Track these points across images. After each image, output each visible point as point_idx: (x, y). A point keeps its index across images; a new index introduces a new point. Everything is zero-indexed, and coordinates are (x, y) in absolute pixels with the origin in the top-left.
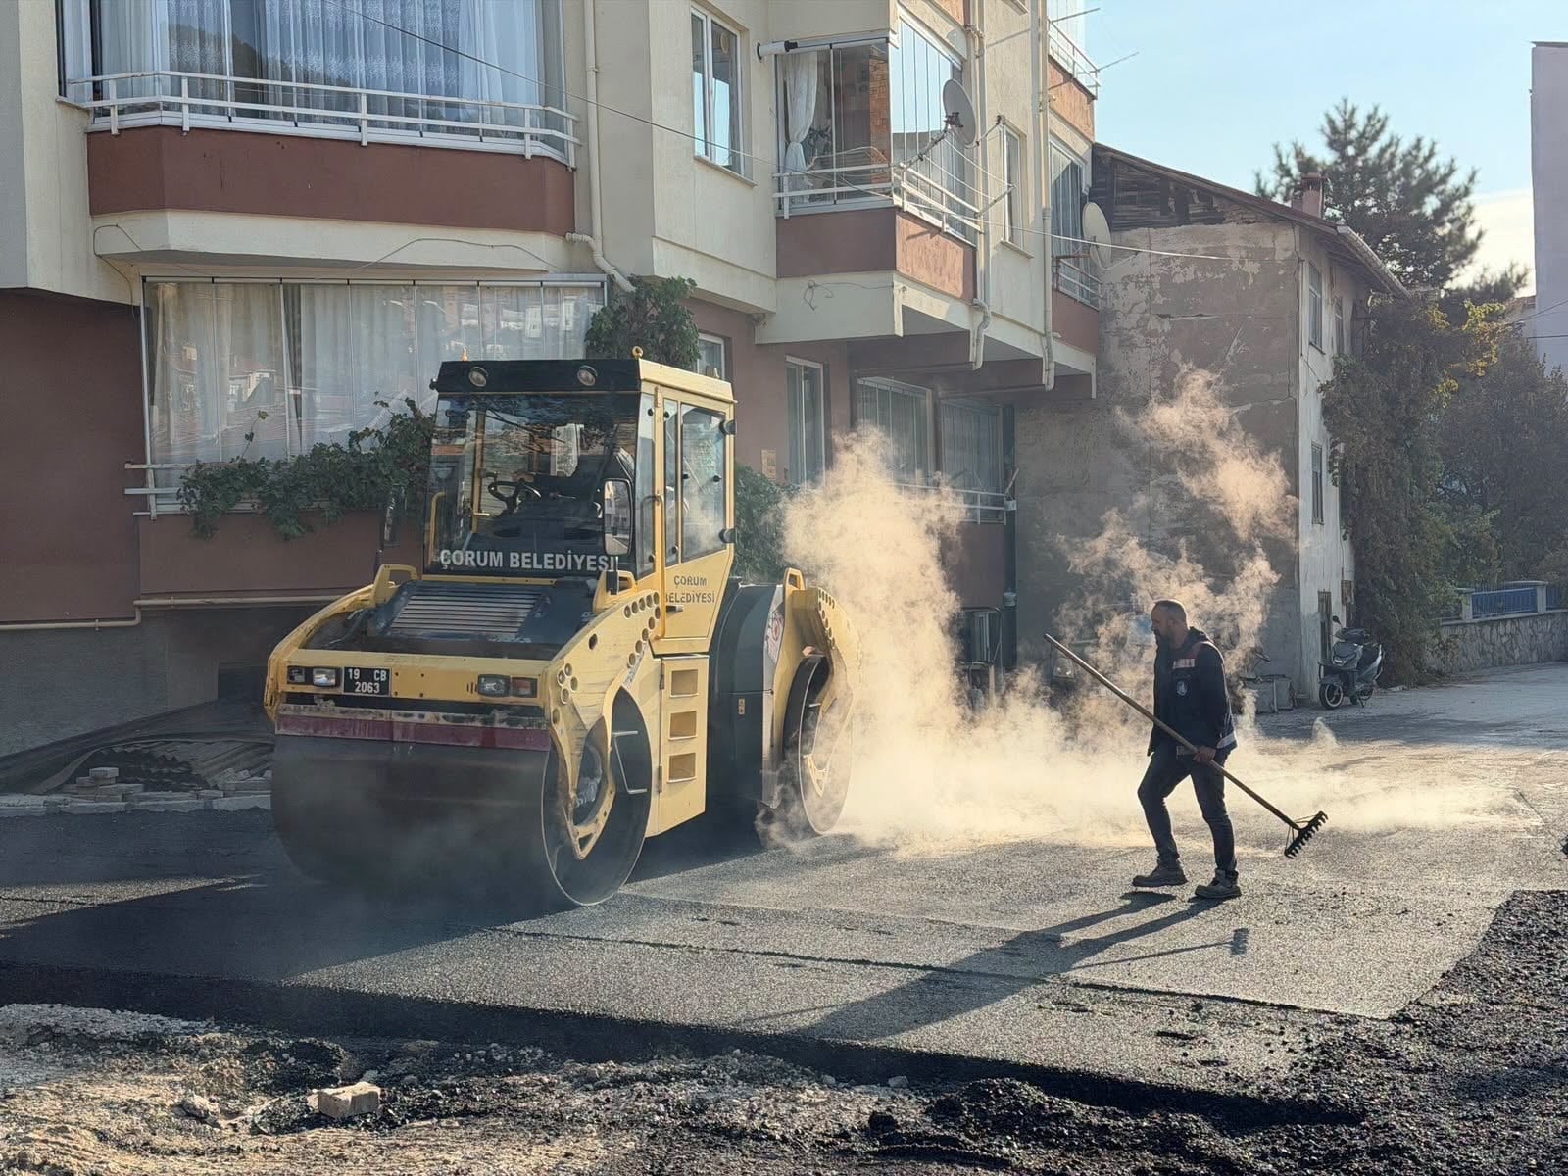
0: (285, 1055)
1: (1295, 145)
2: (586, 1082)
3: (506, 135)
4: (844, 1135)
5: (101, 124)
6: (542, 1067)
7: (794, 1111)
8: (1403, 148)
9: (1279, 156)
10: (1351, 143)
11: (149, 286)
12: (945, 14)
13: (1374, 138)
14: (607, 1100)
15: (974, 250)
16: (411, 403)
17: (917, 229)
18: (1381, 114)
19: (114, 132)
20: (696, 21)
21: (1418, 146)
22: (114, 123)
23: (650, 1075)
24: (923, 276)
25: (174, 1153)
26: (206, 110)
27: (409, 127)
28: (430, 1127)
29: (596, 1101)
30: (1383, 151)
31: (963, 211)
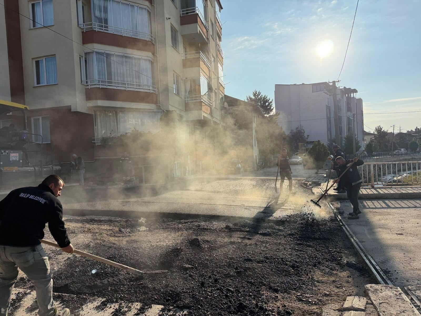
0: (132, 221)
1: (249, 96)
2: (180, 223)
3: (148, 89)
4: (223, 229)
5: (87, 87)
6: (172, 221)
7: (213, 226)
8: (263, 96)
9: (247, 97)
10: (256, 96)
11: (95, 112)
12: (207, 75)
13: (259, 95)
14: (185, 225)
15: (211, 108)
16: (135, 128)
17: (204, 104)
18: (260, 92)
19: (89, 88)
20: (174, 74)
21: (265, 96)
22: (89, 87)
23: (190, 221)
24: (206, 111)
25: (119, 237)
26: (103, 85)
27: (133, 88)
28: (158, 231)
29: (183, 226)
30: (260, 97)
31: (210, 102)
